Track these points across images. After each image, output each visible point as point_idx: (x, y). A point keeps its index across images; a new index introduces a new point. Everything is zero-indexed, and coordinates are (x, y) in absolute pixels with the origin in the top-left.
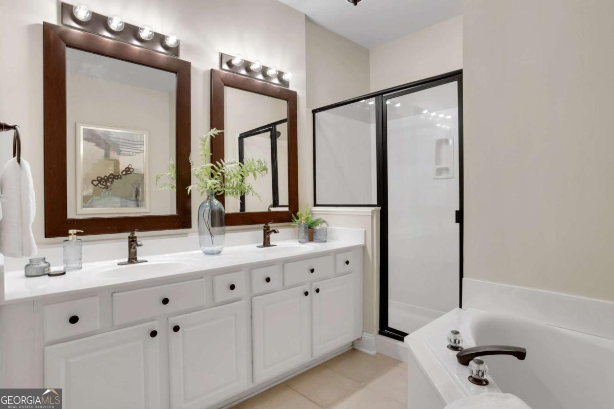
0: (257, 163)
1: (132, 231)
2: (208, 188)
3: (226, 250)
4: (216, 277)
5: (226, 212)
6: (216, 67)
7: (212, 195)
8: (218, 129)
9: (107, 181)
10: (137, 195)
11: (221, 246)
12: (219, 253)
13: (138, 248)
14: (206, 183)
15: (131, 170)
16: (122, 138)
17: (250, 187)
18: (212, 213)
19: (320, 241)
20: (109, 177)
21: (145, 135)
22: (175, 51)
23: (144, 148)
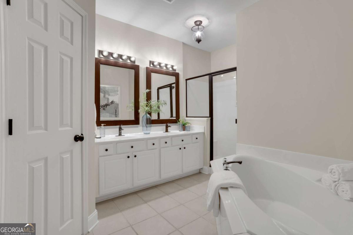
0: (163, 101)
1: (120, 125)
2: (146, 110)
3: (151, 133)
4: (148, 141)
5: (152, 119)
6: (148, 66)
7: (147, 113)
8: (149, 89)
9: (104, 107)
10: (116, 112)
11: (150, 131)
12: (149, 133)
13: (122, 131)
14: (145, 109)
15: (114, 102)
16: (110, 89)
18: (147, 119)
19: (188, 131)
20: (105, 105)
21: (119, 88)
22: (134, 62)
23: (119, 93)
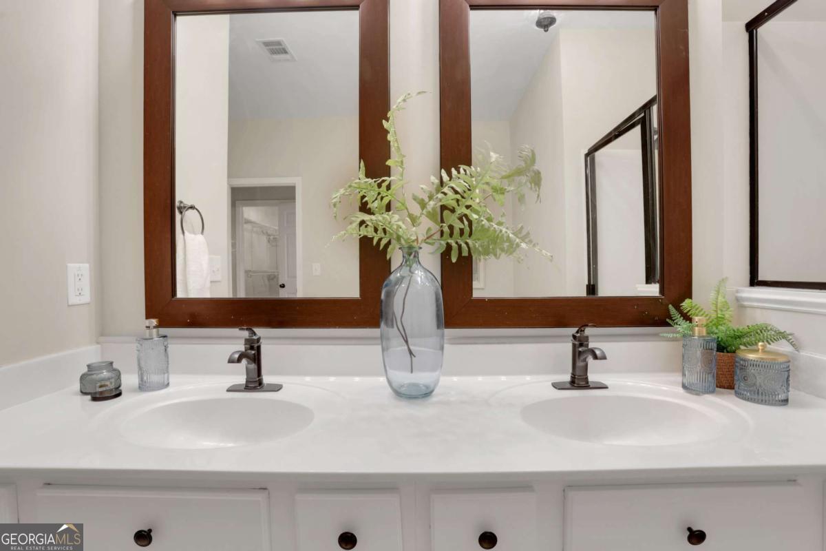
3: (449, 384)
11: (435, 374)
17: (524, 232)
